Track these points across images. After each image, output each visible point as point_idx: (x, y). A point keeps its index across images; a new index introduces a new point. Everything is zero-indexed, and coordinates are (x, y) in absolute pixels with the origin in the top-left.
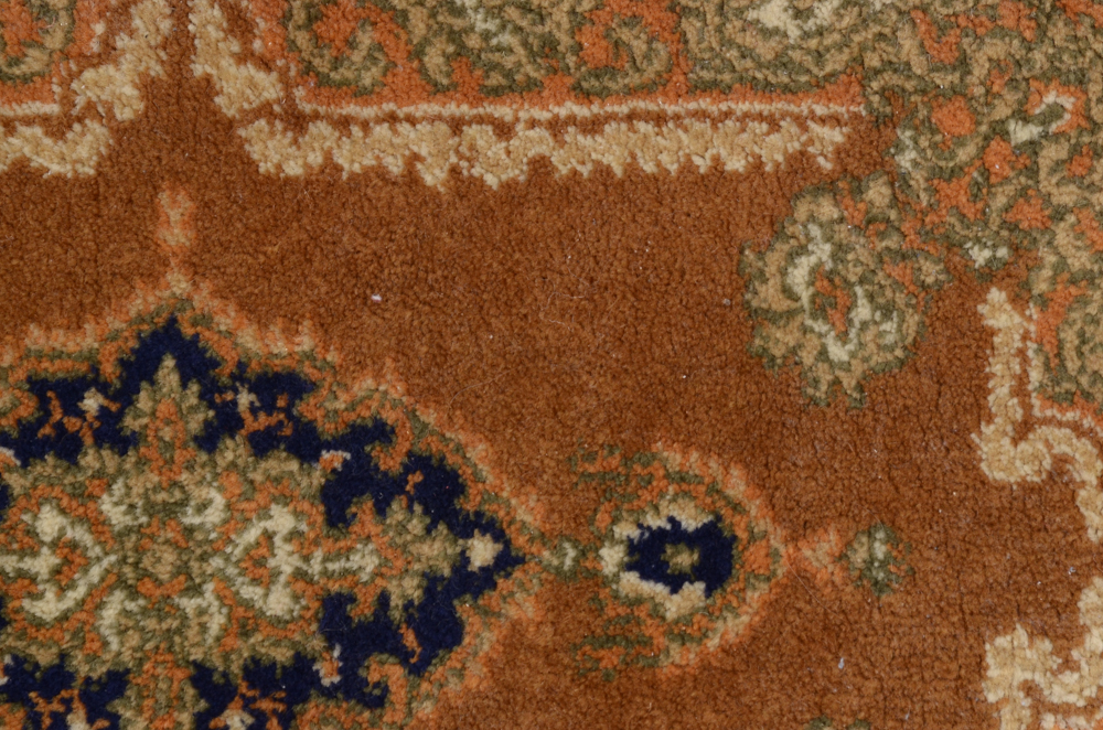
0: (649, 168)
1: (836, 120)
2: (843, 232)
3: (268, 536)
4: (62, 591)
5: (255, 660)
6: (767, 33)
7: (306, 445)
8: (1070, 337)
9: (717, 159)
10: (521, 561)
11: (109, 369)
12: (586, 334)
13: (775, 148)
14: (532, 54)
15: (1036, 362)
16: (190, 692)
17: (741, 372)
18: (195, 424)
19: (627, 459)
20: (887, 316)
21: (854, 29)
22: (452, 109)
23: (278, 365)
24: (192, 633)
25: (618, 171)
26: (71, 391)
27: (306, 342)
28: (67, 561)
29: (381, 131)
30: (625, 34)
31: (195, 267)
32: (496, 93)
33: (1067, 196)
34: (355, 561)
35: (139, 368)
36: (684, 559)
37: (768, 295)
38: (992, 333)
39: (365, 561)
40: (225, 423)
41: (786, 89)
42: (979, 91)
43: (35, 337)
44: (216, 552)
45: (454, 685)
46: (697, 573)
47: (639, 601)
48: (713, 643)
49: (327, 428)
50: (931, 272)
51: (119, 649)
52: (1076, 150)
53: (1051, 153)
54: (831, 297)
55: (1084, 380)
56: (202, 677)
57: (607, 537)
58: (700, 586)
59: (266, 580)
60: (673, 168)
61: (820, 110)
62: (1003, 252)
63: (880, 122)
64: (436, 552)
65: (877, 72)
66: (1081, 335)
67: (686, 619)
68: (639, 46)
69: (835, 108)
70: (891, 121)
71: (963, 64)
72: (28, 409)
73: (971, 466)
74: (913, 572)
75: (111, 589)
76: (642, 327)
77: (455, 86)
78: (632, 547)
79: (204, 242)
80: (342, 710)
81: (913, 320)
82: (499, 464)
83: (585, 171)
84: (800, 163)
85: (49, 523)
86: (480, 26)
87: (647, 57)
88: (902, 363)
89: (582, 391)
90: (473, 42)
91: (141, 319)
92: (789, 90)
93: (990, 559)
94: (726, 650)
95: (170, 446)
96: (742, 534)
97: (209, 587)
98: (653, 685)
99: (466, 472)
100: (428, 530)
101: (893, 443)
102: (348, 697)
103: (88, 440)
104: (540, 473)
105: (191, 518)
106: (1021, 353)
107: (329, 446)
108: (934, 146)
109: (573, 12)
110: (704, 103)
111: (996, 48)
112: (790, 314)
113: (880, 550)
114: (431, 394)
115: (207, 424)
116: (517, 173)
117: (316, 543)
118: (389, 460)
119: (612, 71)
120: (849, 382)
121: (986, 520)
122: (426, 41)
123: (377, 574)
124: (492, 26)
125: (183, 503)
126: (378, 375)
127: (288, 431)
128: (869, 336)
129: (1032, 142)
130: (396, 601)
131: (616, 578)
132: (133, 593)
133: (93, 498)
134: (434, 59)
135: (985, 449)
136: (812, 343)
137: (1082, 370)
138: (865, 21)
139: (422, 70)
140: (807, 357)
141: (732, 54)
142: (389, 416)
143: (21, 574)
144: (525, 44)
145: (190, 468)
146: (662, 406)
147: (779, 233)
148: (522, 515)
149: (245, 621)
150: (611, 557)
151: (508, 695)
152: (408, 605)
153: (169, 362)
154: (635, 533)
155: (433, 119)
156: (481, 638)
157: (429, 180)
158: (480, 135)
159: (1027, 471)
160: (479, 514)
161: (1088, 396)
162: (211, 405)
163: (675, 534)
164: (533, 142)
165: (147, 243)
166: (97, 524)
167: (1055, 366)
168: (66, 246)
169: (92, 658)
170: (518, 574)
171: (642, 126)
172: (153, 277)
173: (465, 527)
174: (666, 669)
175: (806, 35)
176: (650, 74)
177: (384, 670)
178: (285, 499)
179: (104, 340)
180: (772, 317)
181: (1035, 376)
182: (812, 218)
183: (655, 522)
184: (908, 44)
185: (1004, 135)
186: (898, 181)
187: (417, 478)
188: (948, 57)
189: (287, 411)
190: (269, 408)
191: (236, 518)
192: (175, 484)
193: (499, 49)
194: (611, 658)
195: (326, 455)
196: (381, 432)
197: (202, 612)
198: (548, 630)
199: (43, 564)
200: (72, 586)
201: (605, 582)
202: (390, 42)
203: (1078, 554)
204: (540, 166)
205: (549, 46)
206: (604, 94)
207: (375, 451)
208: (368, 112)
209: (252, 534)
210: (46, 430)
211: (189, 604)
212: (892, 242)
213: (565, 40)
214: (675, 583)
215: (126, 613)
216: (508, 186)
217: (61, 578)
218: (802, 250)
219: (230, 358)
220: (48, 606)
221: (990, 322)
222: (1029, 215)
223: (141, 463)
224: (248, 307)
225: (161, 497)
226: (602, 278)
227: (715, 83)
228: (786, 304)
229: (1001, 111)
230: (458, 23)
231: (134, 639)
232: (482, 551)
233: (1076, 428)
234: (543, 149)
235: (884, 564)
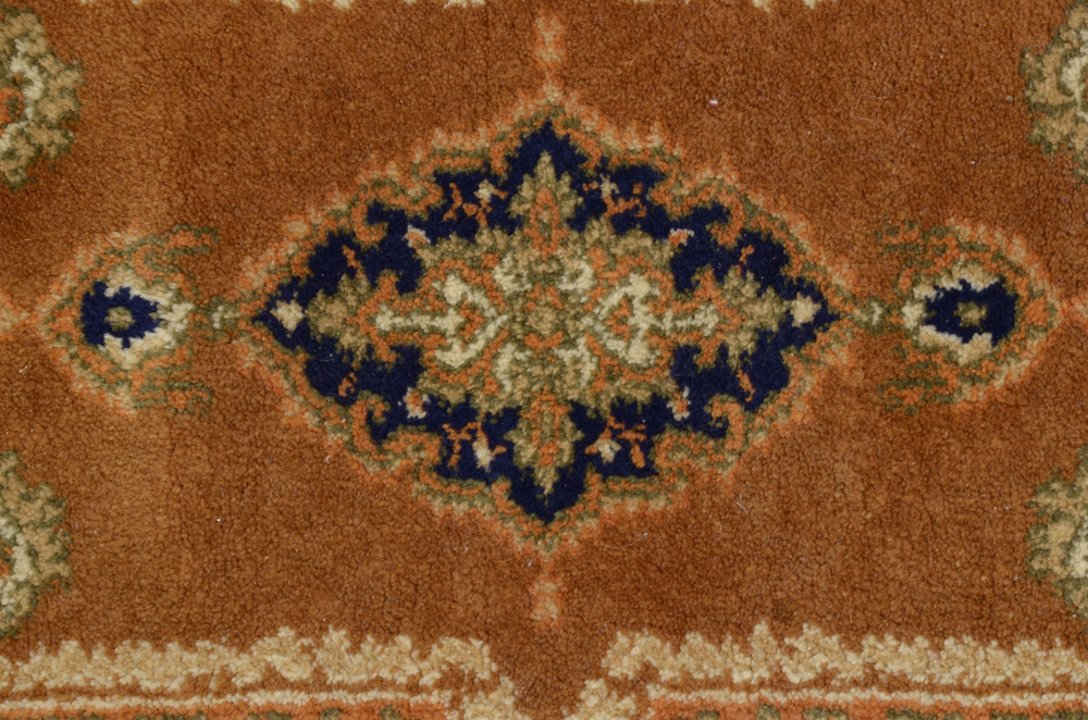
3: (628, 300)
4: (466, 344)
5: (620, 400)
7: (657, 225)
10: (836, 317)
11: (499, 165)
12: (889, 128)
16: (569, 425)
17: (1021, 157)
18: (568, 209)
19: (924, 233)
23: (634, 160)
24: (569, 377)
26: (469, 183)
27: (656, 140)
28: (469, 320)
31: (566, 80)
34: (699, 319)
35: (522, 164)
36: (974, 314)
37: (1045, 91)
39: (707, 319)
40: (592, 208)
43: (440, 139)
44: (586, 312)
45: (782, 420)
46: (985, 326)
47: (936, 349)
48: (999, 383)
49: (675, 211)
51: (512, 390)
56: (578, 412)
57: (908, 297)
58: (987, 337)
59: (628, 335)
64: (766, 311)
67: (977, 364)
72: (435, 197)
75: (504, 342)
76: (937, 122)
78: (929, 305)
79: (573, 59)
80: (691, 439)
82: (817, 238)
85: (454, 289)
89: (886, 176)
91: (523, 123)
94: (1010, 389)
95: (547, 227)
96: (1023, 293)
97: (582, 341)
98: (948, 418)
99: (789, 246)
100: (759, 293)
102: (696, 430)
103: (483, 222)
104: (851, 245)
105: (565, 285)
107: (676, 226)
112: (1065, 107)
114: (760, 182)
115: (577, 208)
117: (667, 305)
118: (726, 237)
123: (717, 330)
125: (559, 273)
126: (716, 167)
127: (642, 214)
130: (733, 351)
131: (916, 329)
132: (522, 346)
133: (488, 269)
136: (1084, 131)
140: (1079, 144)
142: (725, 200)
143: (433, 330)
145: (564, 244)
146: (955, 188)
147: (1054, 38)
148: (837, 280)
149: (611, 368)
150: (912, 314)
151: (827, 427)
152: (744, 355)
153: (546, 158)
154: (932, 294)
156: (804, 380)
157: (757, 2)
160: (801, 280)
162: (580, 193)
163: (966, 294)
165: (527, 60)
166: (492, 290)
168: (463, 64)
169: (491, 398)
170: (833, 328)
172: (532, 89)
173: (789, 291)
174: (959, 405)
177: (723, 407)
178: (641, 269)
179: (494, 141)
180: (1048, 110)
182: (1084, 25)
183: (948, 284)
187: (749, 251)
189: (642, 197)
190: (627, 194)
191: (602, 285)
192: (553, 257)
194: (913, 397)
195: (674, 233)
196: (719, 213)
197: (576, 361)
198: (859, 374)
199: (450, 322)
200: (473, 340)
201: (907, 334)
207: (714, 229)
209: (615, 298)
210: (450, 215)
211: (566, 355)
214: (966, 334)
215: (516, 362)
216: (823, 6)
217: (465, 333)
218: (1075, 52)
219: (594, 154)
220: (455, 356)
223: (525, 241)
224: (608, 112)
225: (542, 268)
226: (903, 81)
228: (1061, 99)
231: (523, 383)
232: (804, 310)
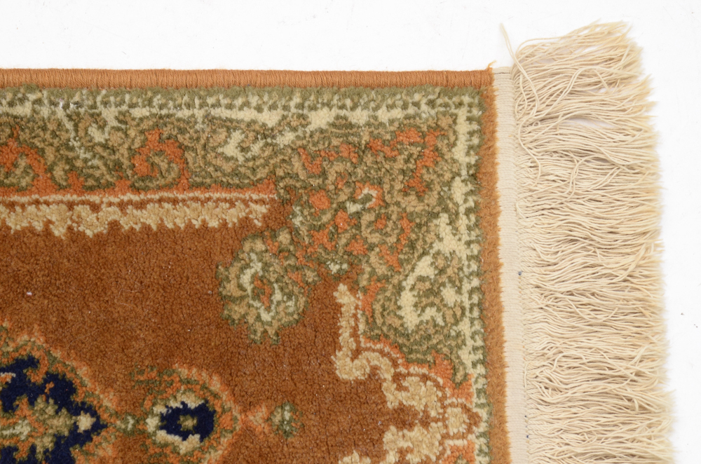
0: (170, 226)
1: (262, 202)
2: (267, 257)
6: (228, 159)
8: (378, 307)
9: (204, 221)
10: (105, 426)
12: (139, 310)
13: (233, 216)
14: (109, 170)
15: (362, 320)
17: (218, 327)
19: (160, 373)
20: (289, 298)
21: (270, 157)
22: (68, 197)
25: (154, 228)
29: (32, 209)
30: (157, 160)
32: (91, 189)
33: (375, 238)
34: (18, 429)
36: (189, 423)
37: (231, 288)
38: (341, 306)
39: (23, 429)
42: (332, 187)
46: (196, 430)
47: (166, 445)
49: (3, 361)
50: (311, 276)
52: (378, 216)
53: (367, 218)
54: (262, 289)
55: (385, 329)
57: (150, 413)
58: (197, 437)
61: (255, 197)
62: (345, 266)
63: (285, 203)
64: (61, 423)
65: (282, 178)
66: (383, 306)
67: (191, 453)
68: (164, 166)
69: (262, 196)
70: (289, 202)
71: (324, 174)
73: (331, 373)
74: (303, 426)
76: (168, 306)
77: (69, 186)
78: (163, 418)
81: (302, 300)
82: (94, 377)
83: (137, 227)
84: (245, 223)
86: (82, 156)
87: (168, 171)
88: (297, 321)
89: (137, 338)
90: (79, 164)
92: (239, 187)
93: (341, 418)
96: (218, 409)
99: (77, 382)
100: (57, 412)
101: (293, 361)
104: (115, 381)
106: (355, 316)
107: (4, 370)
108: (311, 214)
109: (130, 149)
110: (197, 194)
111: (339, 167)
112: (242, 298)
113: (287, 415)
114: (58, 342)
116: (102, 229)
118: (36, 377)
119: (150, 178)
120: (271, 332)
121: (339, 399)
122: (54, 164)
123: (30, 436)
124: (88, 155)
126: (30, 333)
128: (281, 308)
129: (357, 213)
130: (39, 449)
131: (155, 432)
134: (59, 172)
135: (338, 364)
136: (253, 312)
137: (384, 323)
138: (275, 154)
139: (53, 178)
140: (251, 320)
141: (211, 169)
142: (36, 354)
144: (106, 165)
146: (178, 346)
147: (236, 258)
148: (106, 403)
150: (152, 423)
152: (46, 451)
154: (164, 410)
155: (58, 203)
157: (56, 233)
158: (83, 211)
159: (358, 374)
160: (83, 403)
161: (387, 336)
163: (185, 410)
164: (112, 214)
167: (371, 322)
170: (103, 433)
171: (166, 205)
173: (76, 410)
175: (247, 160)
176: (169, 179)
180: (233, 299)
181: (362, 327)
182: (252, 250)
183: (175, 404)
184: (297, 165)
185: (345, 209)
186: (294, 231)
187: (51, 385)
188: (316, 171)
193: (92, 167)
195: (2, 375)
196: (32, 362)
198: (119, 461)
201: (149, 436)
202: (35, 164)
203: (383, 415)
204: (114, 225)
205: (118, 166)
206: (146, 189)
207: (28, 372)
208: (25, 199)
212: (292, 262)
213: (126, 163)
214: (185, 435)
216: (98, 236)
218: (247, 266)
221: (340, 301)
222: (357, 248)
226: (147, 281)
227: (202, 184)
228: (240, 293)
229: (343, 197)
230: (71, 155)
232: (85, 422)
233: (381, 352)
234: (116, 217)
235: (289, 422)
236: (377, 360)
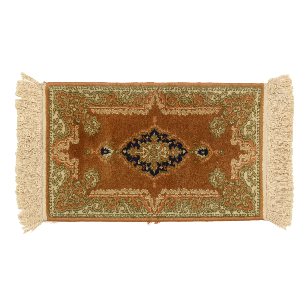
0: (200, 114)
1: (218, 109)
2: (219, 120)
3: (164, 150)
4: (145, 155)
5: (163, 162)
6: (212, 101)
7: (167, 141)
8: (239, 131)
9: (207, 113)
10: (188, 153)
11: (149, 134)
12: (194, 130)
13: (212, 112)
14: (189, 103)
15: (236, 133)
16: (157, 165)
17: (209, 134)
18: (157, 139)
19: (198, 143)
20: (223, 129)
21: (220, 100)
22: (181, 108)
23: (165, 134)
24: (157, 159)
25: (197, 114)
26: (145, 136)
27: (167, 131)
28: (145, 152)
29: (174, 110)
30: (198, 101)
31: (157, 124)
32: (185, 106)
33: (239, 117)
34: (172, 153)
35: (152, 134)
36: (203, 152)
37: (211, 127)
38: (232, 130)
39: (173, 153)
40: (160, 139)
41: (213, 106)
42: (232, 107)
43: (142, 131)
44: (159, 152)
45: (181, 164)
46: (204, 154)
47: (199, 156)
48: (206, 160)
49: (169, 140)
50: (227, 124)
51: (150, 161)
52: (240, 113)
53: (238, 113)
54: (217, 127)
55: (241, 135)
56: (158, 163)
57: (196, 150)
58: (205, 155)
59: (164, 154)
60: (202, 114)
61: (217, 108)
62: (233, 123)
63: (222, 110)
64: (180, 152)
65: (222, 105)
66: (240, 131)
67: (203, 158)
68: (199, 102)
69: (218, 108)
70: (223, 110)
71: (230, 104)
72: (141, 138)
73: (230, 143)
74: (224, 153)
75: (149, 155)
76: (200, 130)
77: (181, 106)
78: (198, 151)
79: (157, 121)
80: (171, 167)
81: (225, 129)
82: (186, 143)
83: (194, 114)
84: (215, 113)
85: (144, 149)
86: (184, 100)
87: (200, 103)
88: (224, 133)
89: (194, 136)
90: (183, 101)
91: (152, 129)
92: (214, 106)
93: (231, 152)
94: (207, 161)
95: (155, 141)
96: (209, 150)
97: (158, 155)
98: (200, 164)
99: (183, 144)
100: (179, 150)
101: (223, 141)
102: (172, 165)
103: (147, 141)
104: (189, 144)
105: (157, 148)
106: (235, 132)
107: (170, 141)
108: (227, 112)
109: (193, 98)
110: (206, 108)
111: (233, 103)
112: (214, 129)
113: (221, 151)
114: (179, 136)
115: (158, 139)
116: (187, 114)
117: (168, 151)
118: (175, 143)
119: (197, 104)
120: (219, 135)
121: (231, 148)
122: (179, 101)
123: (174, 154)
124: (185, 100)
125: (156, 147)
126: (174, 135)
127: (166, 140)
128: (221, 131)
129: (236, 112)
130: (176, 156)
131: (197, 154)
132: (152, 156)
133: (148, 146)
134: (179, 103)
135: (231, 142)
136: (216, 131)
137: (240, 134)
138: (221, 100)
139: (178, 104)
140: (215, 133)
141: (208, 103)
142: (175, 139)
143: (141, 154)
144: (188, 102)
145: (157, 144)
146: (201, 138)
147: (212, 121)
148: (188, 148)
149: (162, 158)
150: (196, 152)
151: (186, 165)
152: (177, 157)
153: (154, 133)
154: (199, 150)
155: (179, 109)
156: (184, 160)
157: (179, 115)
158: (184, 111)
159: (235, 144)
160: (184, 148)
161: (241, 137)
162: (158, 137)
163: (202, 150)
164: (189, 111)
165: (152, 121)
166: (148, 149)
167: (238, 134)
168: (145, 122)
169: (148, 162)
170: (187, 154)
171: (199, 110)
172: (153, 125)
173: (182, 149)
174: (201, 163)
175: (215, 101)
176: (200, 105)
177: (175, 163)
178: (165, 147)
179: (148, 131)
180: (212, 129)
181: (236, 135)
182: (216, 119)
183: (200, 149)
184: (225, 102)
185: (234, 111)
186: (224, 115)
187: (178, 145)
188: (229, 103)
189: (166, 138)
190: (164, 138)
191: (161, 148)
192: (155, 145)
193: (186, 102)
194: (196, 162)
195: (169, 142)
196: (174, 140)
197: (158, 157)
198: (190, 159)
199: (143, 153)
200: (146, 155)
201: (196, 155)
202: (175, 101)
203: (240, 152)
204: (190, 114)
205: (191, 102)
206: (196, 107)
207: (174, 142)
208: (173, 108)
209: (162, 150)
210: (143, 140)
211: (157, 157)
212: (223, 122)
213: (192, 101)
214: (202, 155)
215: (151, 157)
216: (187, 116)
217: (145, 154)
218: (215, 122)
219: (160, 133)
220: (144, 157)
221: (232, 129)
222: (236, 119)
223: (152, 143)
224: (162, 128)
225: (154, 146)
226: (196, 125)
227: (206, 106)
228: (213, 128)
229: (234, 109)
230: (182, 100)
231: (152, 160)
232: (184, 152)
233: (240, 140)
234: (190, 112)
235: (222, 153)
236: (239, 141)
